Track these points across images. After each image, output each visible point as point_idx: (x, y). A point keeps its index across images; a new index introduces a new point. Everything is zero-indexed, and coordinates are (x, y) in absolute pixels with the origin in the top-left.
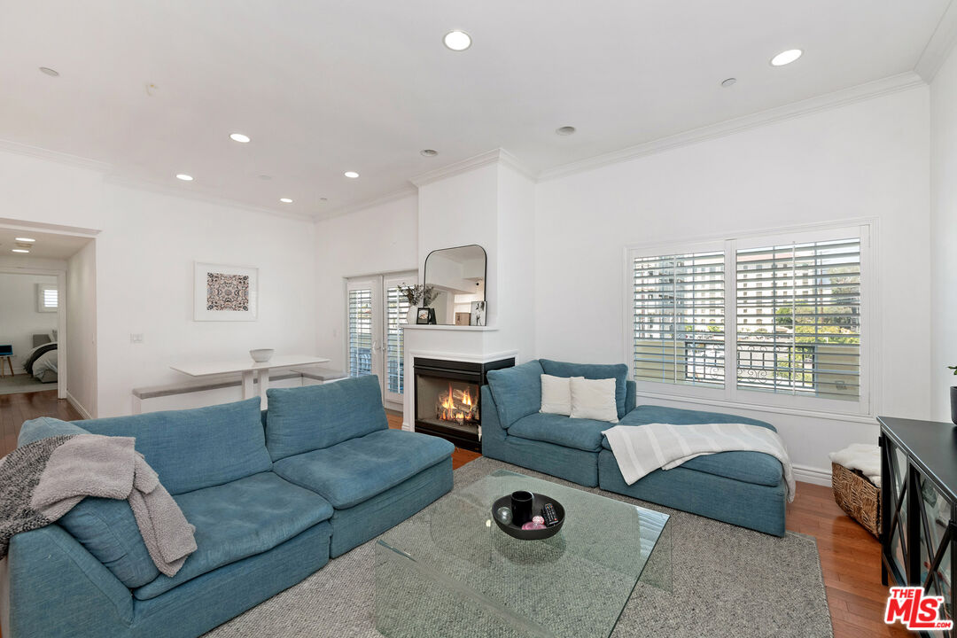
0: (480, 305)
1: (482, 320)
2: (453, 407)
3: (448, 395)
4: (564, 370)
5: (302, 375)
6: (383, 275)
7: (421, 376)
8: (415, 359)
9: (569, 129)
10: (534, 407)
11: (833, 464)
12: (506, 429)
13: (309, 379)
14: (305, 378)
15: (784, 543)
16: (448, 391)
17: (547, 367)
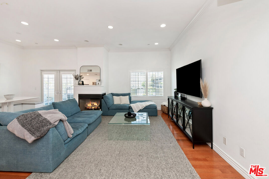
0: (99, 80)
1: (100, 84)
2: (91, 106)
3: (90, 103)
4: (118, 95)
5: (22, 104)
6: (60, 71)
7: (80, 99)
8: (79, 94)
9: (121, 45)
10: (113, 103)
11: (161, 105)
12: (109, 108)
13: (24, 105)
14: (23, 105)
15: (158, 117)
16: (90, 102)
17: (113, 95)
